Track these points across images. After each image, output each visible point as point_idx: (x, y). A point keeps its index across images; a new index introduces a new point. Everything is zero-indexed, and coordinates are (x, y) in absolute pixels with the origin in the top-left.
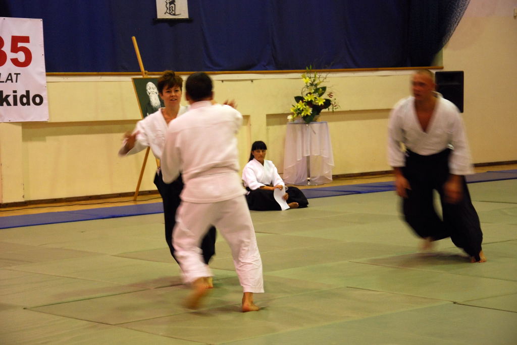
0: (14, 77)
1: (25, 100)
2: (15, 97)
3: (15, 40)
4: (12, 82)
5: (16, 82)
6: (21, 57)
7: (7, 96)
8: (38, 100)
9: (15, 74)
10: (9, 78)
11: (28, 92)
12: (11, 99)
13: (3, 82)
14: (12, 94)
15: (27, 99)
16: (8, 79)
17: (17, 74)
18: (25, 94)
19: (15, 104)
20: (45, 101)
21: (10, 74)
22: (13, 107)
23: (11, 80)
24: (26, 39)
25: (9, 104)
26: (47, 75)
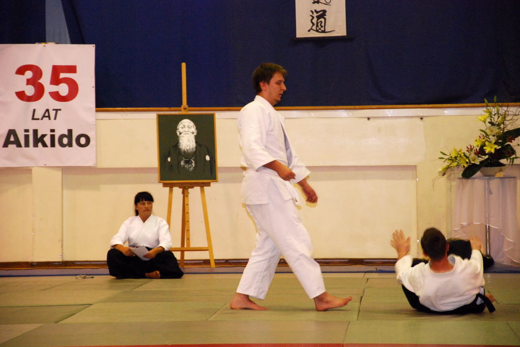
0: (52, 114)
1: (65, 141)
2: (53, 137)
3: (56, 70)
4: (50, 119)
5: (55, 119)
6: (63, 89)
7: (44, 136)
8: (83, 141)
9: (54, 110)
10: (46, 115)
11: (70, 131)
12: (47, 140)
13: (38, 119)
14: (49, 133)
15: (69, 139)
16: (44, 116)
17: (57, 110)
18: (66, 133)
19: (53, 145)
20: (92, 142)
21: (47, 110)
22: (49, 149)
23: (49, 117)
24: (72, 69)
25: (45, 145)
26: (97, 111)
